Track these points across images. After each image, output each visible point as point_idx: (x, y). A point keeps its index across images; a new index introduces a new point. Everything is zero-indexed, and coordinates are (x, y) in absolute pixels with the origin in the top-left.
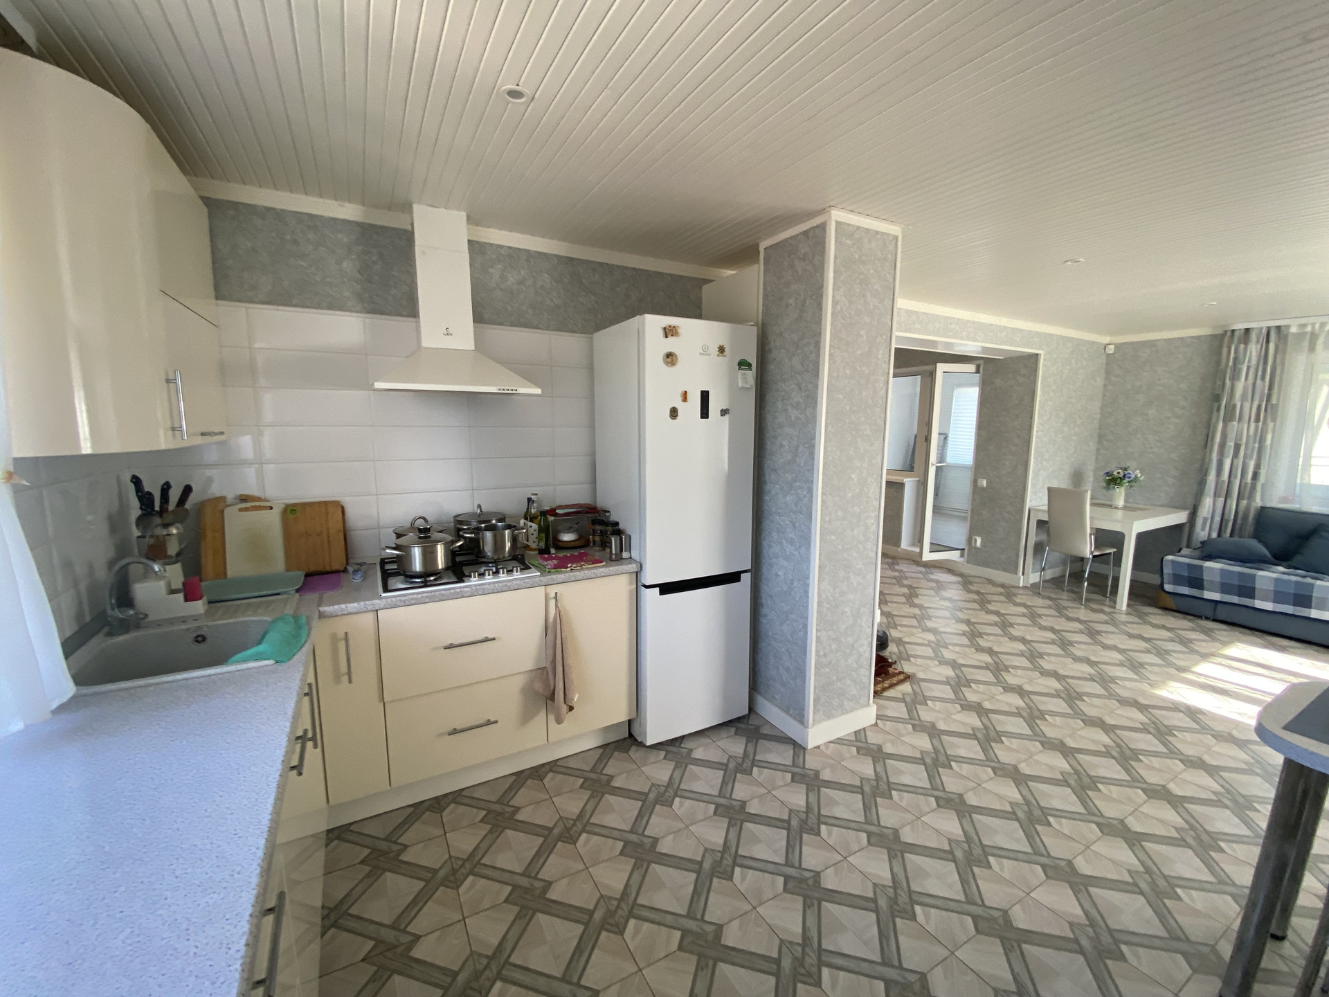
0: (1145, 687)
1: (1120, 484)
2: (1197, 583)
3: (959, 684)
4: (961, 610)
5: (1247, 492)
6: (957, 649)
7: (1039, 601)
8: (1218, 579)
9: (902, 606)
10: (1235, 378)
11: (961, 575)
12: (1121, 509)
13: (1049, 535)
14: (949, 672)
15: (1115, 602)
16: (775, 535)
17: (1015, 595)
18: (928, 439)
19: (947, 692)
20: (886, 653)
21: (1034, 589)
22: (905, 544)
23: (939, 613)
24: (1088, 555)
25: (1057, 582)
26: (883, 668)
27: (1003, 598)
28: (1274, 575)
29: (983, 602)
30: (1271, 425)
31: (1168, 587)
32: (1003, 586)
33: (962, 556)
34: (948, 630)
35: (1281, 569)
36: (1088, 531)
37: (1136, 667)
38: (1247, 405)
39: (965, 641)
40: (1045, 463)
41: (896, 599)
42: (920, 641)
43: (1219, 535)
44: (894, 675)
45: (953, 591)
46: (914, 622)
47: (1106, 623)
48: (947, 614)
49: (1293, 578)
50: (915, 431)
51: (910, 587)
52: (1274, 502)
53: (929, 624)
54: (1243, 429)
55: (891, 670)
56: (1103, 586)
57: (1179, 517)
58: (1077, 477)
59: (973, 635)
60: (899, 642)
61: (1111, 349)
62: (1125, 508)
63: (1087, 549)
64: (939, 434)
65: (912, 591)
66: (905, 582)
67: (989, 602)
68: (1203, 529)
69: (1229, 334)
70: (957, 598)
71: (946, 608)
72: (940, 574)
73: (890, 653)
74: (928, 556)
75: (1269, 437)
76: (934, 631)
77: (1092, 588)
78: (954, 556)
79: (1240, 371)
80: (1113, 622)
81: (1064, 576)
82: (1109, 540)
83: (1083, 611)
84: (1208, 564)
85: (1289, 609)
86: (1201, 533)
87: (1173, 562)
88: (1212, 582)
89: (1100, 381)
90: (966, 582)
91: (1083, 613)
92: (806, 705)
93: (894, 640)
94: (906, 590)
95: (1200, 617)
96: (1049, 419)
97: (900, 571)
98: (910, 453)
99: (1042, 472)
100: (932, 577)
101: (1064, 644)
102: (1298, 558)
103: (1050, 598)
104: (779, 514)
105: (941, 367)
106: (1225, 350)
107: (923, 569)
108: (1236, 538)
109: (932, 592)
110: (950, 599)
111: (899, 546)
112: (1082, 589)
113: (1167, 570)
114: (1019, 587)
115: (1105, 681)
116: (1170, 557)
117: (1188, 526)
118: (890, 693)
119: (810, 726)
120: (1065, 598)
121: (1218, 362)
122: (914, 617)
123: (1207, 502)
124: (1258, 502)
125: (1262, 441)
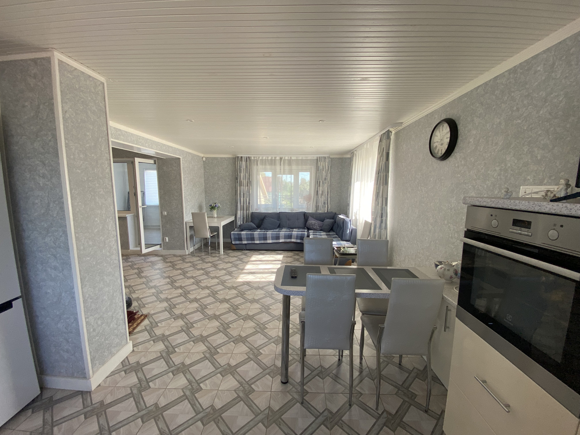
0: (234, 280)
1: (215, 209)
2: (240, 239)
3: (171, 308)
4: (165, 272)
5: (248, 208)
6: (167, 292)
7: (195, 259)
8: (245, 237)
9: (136, 279)
10: (240, 172)
11: (162, 256)
12: (216, 218)
13: (194, 231)
14: (165, 304)
15: (220, 252)
16: (39, 267)
17: (186, 259)
18: (136, 194)
19: (166, 315)
20: (131, 309)
21: (192, 254)
22: (132, 247)
23: (155, 277)
24: (209, 237)
25: (199, 249)
26: (132, 317)
27: (181, 262)
28: (258, 233)
29: (173, 266)
30: (251, 187)
31: (233, 243)
32: (180, 256)
33: (161, 247)
34: (161, 284)
35: (259, 230)
36: (208, 228)
37: (230, 273)
38: (244, 181)
39: (170, 286)
40: (188, 203)
41: (132, 277)
42: (149, 295)
43: (243, 223)
44: (139, 318)
45: (159, 264)
46: (144, 286)
47: (218, 260)
48: (159, 276)
49: (262, 232)
50: (128, 190)
51: (138, 269)
52: (254, 211)
53: (152, 284)
54: (244, 188)
55: (136, 316)
56: (215, 247)
57: (232, 219)
58: (200, 207)
59: (173, 283)
60: (138, 299)
61: (204, 159)
62: (217, 217)
63: (208, 235)
64: (141, 191)
65: (139, 270)
66: (135, 267)
67: (176, 265)
68: (239, 221)
69: (237, 158)
70: (162, 267)
71: (158, 274)
72: (152, 258)
73: (134, 307)
74: (144, 251)
75: (251, 191)
76: (155, 287)
77: (212, 248)
78: (157, 248)
79: (241, 169)
80: (220, 259)
81: (202, 246)
82: (214, 230)
83: (210, 258)
84: (242, 232)
85: (263, 242)
86: (239, 223)
87: (233, 234)
88: (244, 238)
89: (202, 171)
90: (164, 258)
91: (210, 259)
92: (86, 365)
93: (135, 299)
94: (136, 271)
95: (243, 250)
96: (188, 185)
97: (131, 262)
98: (127, 201)
99: (188, 206)
100: (148, 260)
101: (207, 273)
102: (262, 226)
103: (198, 256)
104: (41, 251)
105: (137, 160)
106: (237, 163)
107: (143, 258)
108: (247, 223)
109: (150, 268)
110: (159, 269)
111: (129, 249)
112: (209, 249)
113: (232, 237)
114: (186, 255)
115: (223, 283)
116: (232, 232)
117: (235, 221)
118: (139, 329)
119: (91, 376)
120: (203, 254)
121: (235, 167)
122: (143, 283)
123: (239, 212)
124: (251, 211)
125: (249, 192)
